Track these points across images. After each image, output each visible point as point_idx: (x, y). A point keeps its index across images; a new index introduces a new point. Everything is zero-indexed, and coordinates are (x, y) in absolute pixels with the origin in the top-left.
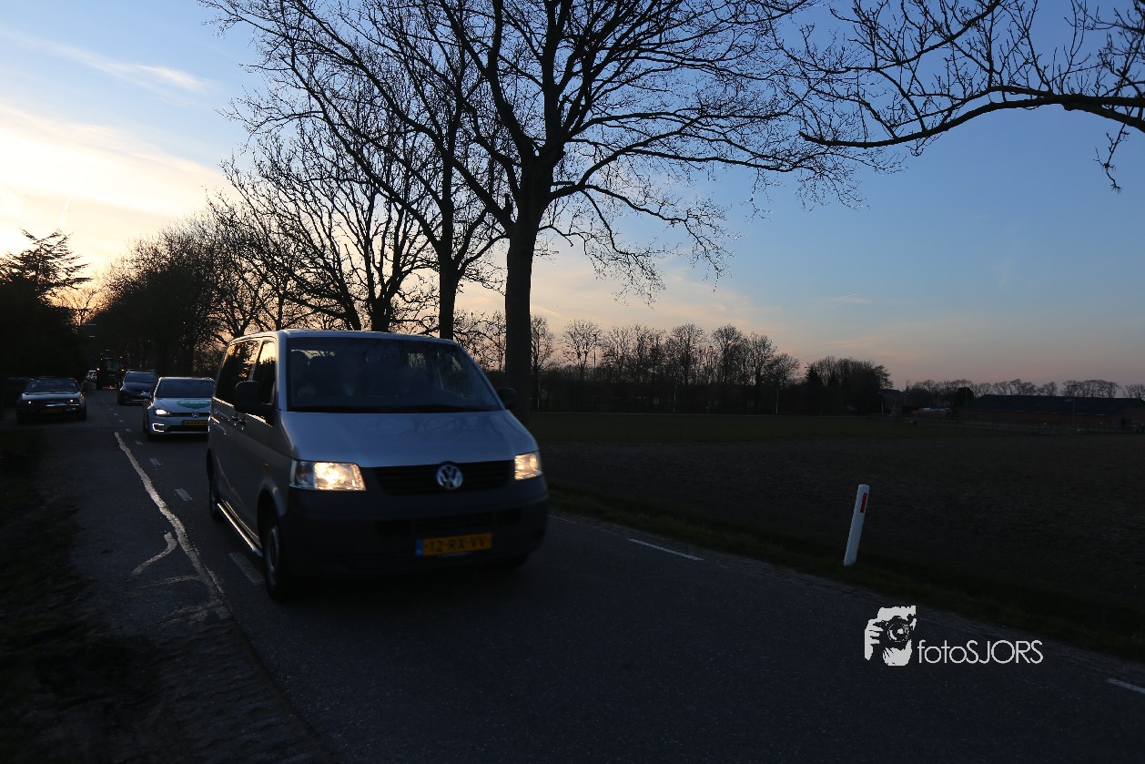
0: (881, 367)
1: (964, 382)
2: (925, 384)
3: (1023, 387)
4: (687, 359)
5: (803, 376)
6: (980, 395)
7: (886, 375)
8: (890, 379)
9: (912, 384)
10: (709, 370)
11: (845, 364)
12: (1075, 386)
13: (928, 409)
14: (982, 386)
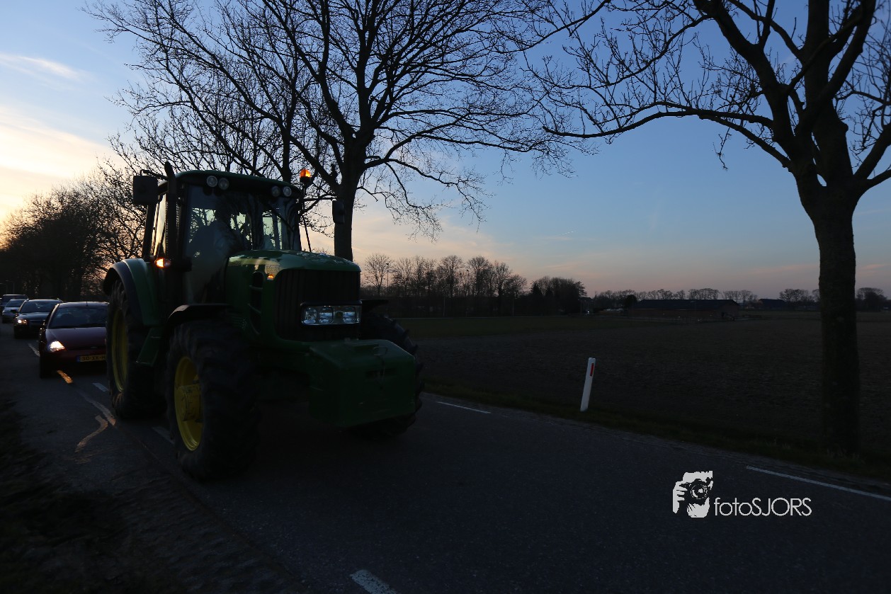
0: (579, 283)
1: (630, 291)
2: (606, 293)
3: (665, 294)
4: (451, 280)
5: (530, 290)
6: (640, 300)
7: (583, 288)
8: (585, 290)
9: (599, 294)
10: (466, 287)
11: (556, 281)
12: (696, 292)
13: (609, 310)
14: (641, 294)
